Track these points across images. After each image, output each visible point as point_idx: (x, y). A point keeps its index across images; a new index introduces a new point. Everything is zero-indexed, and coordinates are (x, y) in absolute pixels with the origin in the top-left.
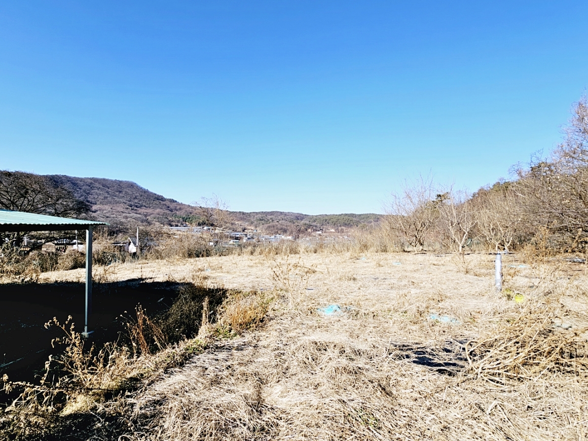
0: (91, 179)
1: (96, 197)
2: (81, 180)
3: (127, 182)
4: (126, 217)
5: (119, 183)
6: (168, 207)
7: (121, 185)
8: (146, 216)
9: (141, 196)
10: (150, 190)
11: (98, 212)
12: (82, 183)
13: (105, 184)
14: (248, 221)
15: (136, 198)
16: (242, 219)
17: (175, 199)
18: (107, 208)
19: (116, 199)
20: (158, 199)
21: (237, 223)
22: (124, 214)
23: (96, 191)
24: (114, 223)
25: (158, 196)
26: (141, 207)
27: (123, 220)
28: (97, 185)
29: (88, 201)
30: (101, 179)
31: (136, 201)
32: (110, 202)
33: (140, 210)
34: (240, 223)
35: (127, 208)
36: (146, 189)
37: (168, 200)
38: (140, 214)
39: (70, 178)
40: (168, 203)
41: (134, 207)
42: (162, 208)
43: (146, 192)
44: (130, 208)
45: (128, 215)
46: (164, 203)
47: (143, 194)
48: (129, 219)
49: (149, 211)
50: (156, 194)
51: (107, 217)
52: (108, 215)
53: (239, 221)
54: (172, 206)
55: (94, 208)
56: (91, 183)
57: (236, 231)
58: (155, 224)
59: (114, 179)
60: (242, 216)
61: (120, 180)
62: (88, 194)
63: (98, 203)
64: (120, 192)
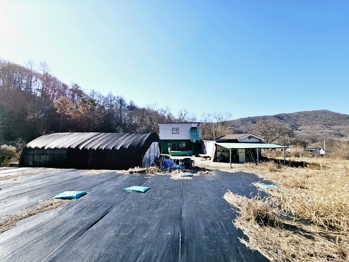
0: (297, 113)
1: (301, 122)
2: (292, 114)
3: (321, 110)
4: (322, 132)
5: (316, 112)
7: (317, 113)
11: (303, 130)
12: (292, 116)
13: (306, 114)
15: (329, 119)
18: (308, 127)
19: (314, 122)
22: (320, 131)
23: (301, 119)
24: (314, 136)
26: (334, 125)
27: (320, 134)
28: (301, 115)
29: (297, 125)
30: (303, 112)
31: (329, 121)
32: (310, 124)
33: (333, 127)
35: (323, 127)
38: (333, 130)
39: (286, 114)
41: (328, 125)
44: (325, 126)
45: (324, 131)
47: (335, 116)
48: (324, 134)
49: (341, 127)
50: (346, 115)
51: (309, 133)
52: (309, 131)
55: (300, 128)
56: (298, 115)
58: (347, 136)
59: (311, 110)
61: (316, 110)
62: (296, 121)
63: (302, 125)
64: (317, 117)
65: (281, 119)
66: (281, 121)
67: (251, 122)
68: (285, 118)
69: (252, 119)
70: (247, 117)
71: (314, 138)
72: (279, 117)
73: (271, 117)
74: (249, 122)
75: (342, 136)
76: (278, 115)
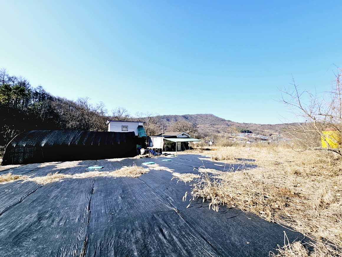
0: (196, 115)
1: (199, 122)
2: (193, 115)
3: (210, 114)
4: (209, 130)
5: (206, 115)
6: (227, 124)
7: (207, 116)
8: (217, 129)
9: (215, 120)
10: (219, 117)
11: (199, 128)
12: (194, 117)
13: (201, 116)
14: (274, 129)
15: (213, 121)
16: (269, 129)
17: (230, 120)
18: (202, 126)
19: (206, 122)
20: (222, 121)
21: (266, 131)
22: (209, 128)
23: (199, 119)
24: (205, 132)
25: (222, 119)
26: (215, 125)
27: (208, 131)
28: (199, 117)
29: (196, 124)
30: (200, 114)
31: (213, 122)
32: (204, 124)
33: (215, 126)
34: (268, 131)
35: (210, 126)
36: (217, 116)
37: (227, 120)
38: (215, 128)
39: (190, 115)
40: (227, 122)
41: (213, 125)
42: (224, 125)
43: (217, 118)
44: (211, 125)
45: (210, 129)
46: (225, 122)
47: (216, 119)
48: (210, 131)
49: (219, 126)
50: (221, 119)
51: (203, 130)
52: (203, 129)
53: (267, 130)
54: (229, 123)
55: (198, 126)
56: (197, 116)
57: (265, 136)
58: (221, 132)
59: (204, 114)
60: (269, 127)
61: (207, 114)
62: (196, 121)
63: (199, 124)
64: (207, 119)
65: (187, 119)
66: (187, 121)
67: (166, 120)
68: (189, 118)
69: (166, 117)
70: (163, 115)
71: (205, 133)
72: (185, 117)
73: (180, 116)
74: (165, 120)
75: (219, 132)
76: (185, 115)
